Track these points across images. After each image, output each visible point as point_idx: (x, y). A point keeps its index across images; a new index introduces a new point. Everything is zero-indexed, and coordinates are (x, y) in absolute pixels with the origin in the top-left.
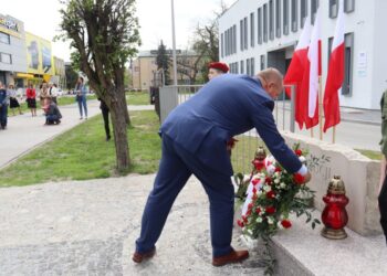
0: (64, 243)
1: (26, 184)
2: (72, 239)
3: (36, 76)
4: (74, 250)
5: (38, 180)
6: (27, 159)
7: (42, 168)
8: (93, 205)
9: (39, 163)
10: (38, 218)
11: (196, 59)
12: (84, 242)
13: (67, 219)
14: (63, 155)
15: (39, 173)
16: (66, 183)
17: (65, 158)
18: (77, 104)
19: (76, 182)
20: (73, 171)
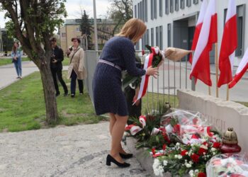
17: (1, 112)
19: (10, 133)
20: (8, 125)
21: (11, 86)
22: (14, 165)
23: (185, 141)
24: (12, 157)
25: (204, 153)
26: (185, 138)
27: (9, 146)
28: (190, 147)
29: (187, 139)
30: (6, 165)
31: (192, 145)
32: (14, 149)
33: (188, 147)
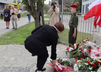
0: (10, 67)
1: (3, 44)
2: (13, 66)
3: (15, 5)
4: (12, 71)
5: (8, 43)
6: (5, 36)
7: (10, 39)
8: (24, 54)
9: (9, 37)
10: (3, 57)
11: (73, 2)
12: (17, 68)
13: (13, 58)
14: (18, 35)
15: (9, 41)
16: (16, 45)
17: (19, 36)
18: (27, 17)
19: (20, 45)
20: (20, 41)
21: (26, 25)
22: (18, 59)
23: (92, 57)
24: (18, 55)
25: (99, 64)
26: (92, 56)
27: (18, 50)
28: (93, 60)
29: (93, 56)
30: (15, 58)
31: (94, 59)
32: (20, 52)
33: (92, 60)
